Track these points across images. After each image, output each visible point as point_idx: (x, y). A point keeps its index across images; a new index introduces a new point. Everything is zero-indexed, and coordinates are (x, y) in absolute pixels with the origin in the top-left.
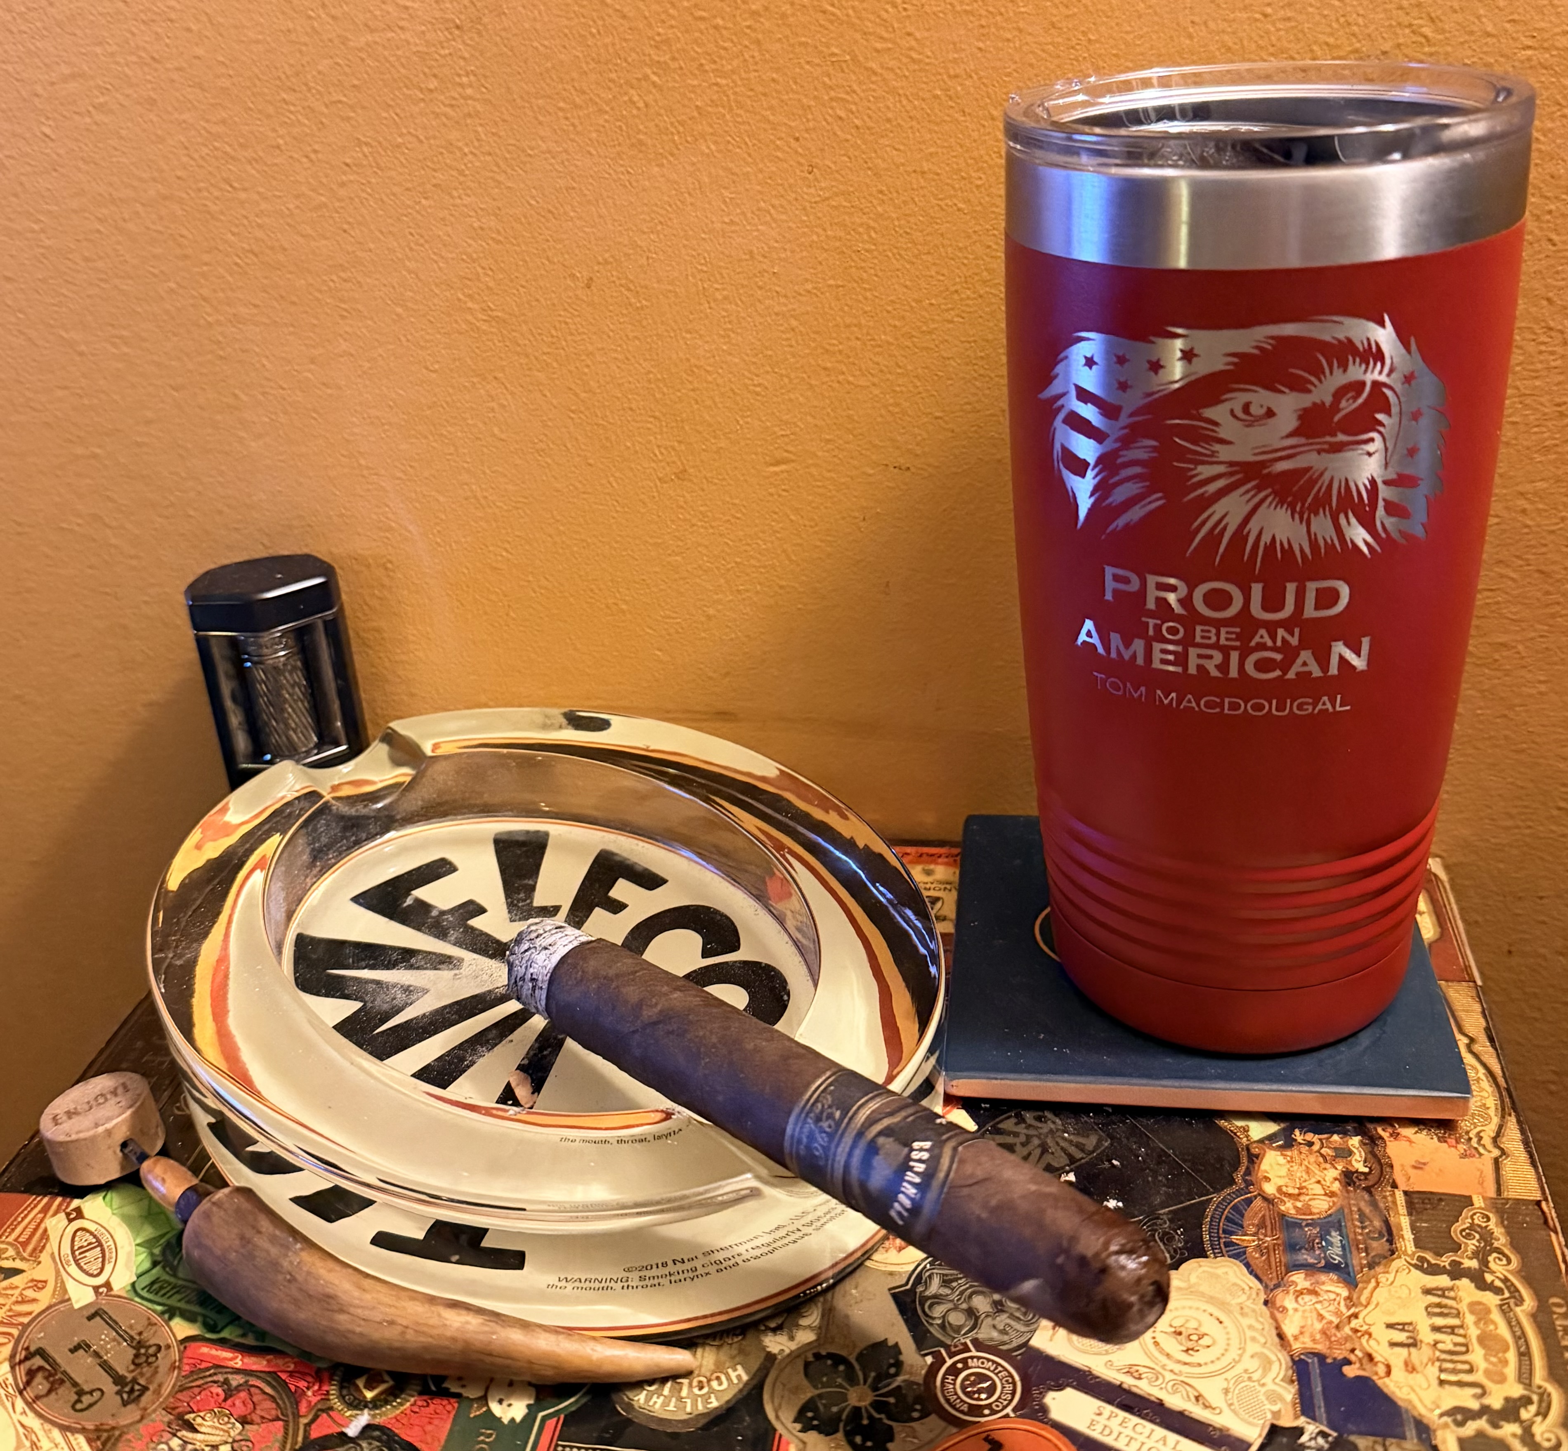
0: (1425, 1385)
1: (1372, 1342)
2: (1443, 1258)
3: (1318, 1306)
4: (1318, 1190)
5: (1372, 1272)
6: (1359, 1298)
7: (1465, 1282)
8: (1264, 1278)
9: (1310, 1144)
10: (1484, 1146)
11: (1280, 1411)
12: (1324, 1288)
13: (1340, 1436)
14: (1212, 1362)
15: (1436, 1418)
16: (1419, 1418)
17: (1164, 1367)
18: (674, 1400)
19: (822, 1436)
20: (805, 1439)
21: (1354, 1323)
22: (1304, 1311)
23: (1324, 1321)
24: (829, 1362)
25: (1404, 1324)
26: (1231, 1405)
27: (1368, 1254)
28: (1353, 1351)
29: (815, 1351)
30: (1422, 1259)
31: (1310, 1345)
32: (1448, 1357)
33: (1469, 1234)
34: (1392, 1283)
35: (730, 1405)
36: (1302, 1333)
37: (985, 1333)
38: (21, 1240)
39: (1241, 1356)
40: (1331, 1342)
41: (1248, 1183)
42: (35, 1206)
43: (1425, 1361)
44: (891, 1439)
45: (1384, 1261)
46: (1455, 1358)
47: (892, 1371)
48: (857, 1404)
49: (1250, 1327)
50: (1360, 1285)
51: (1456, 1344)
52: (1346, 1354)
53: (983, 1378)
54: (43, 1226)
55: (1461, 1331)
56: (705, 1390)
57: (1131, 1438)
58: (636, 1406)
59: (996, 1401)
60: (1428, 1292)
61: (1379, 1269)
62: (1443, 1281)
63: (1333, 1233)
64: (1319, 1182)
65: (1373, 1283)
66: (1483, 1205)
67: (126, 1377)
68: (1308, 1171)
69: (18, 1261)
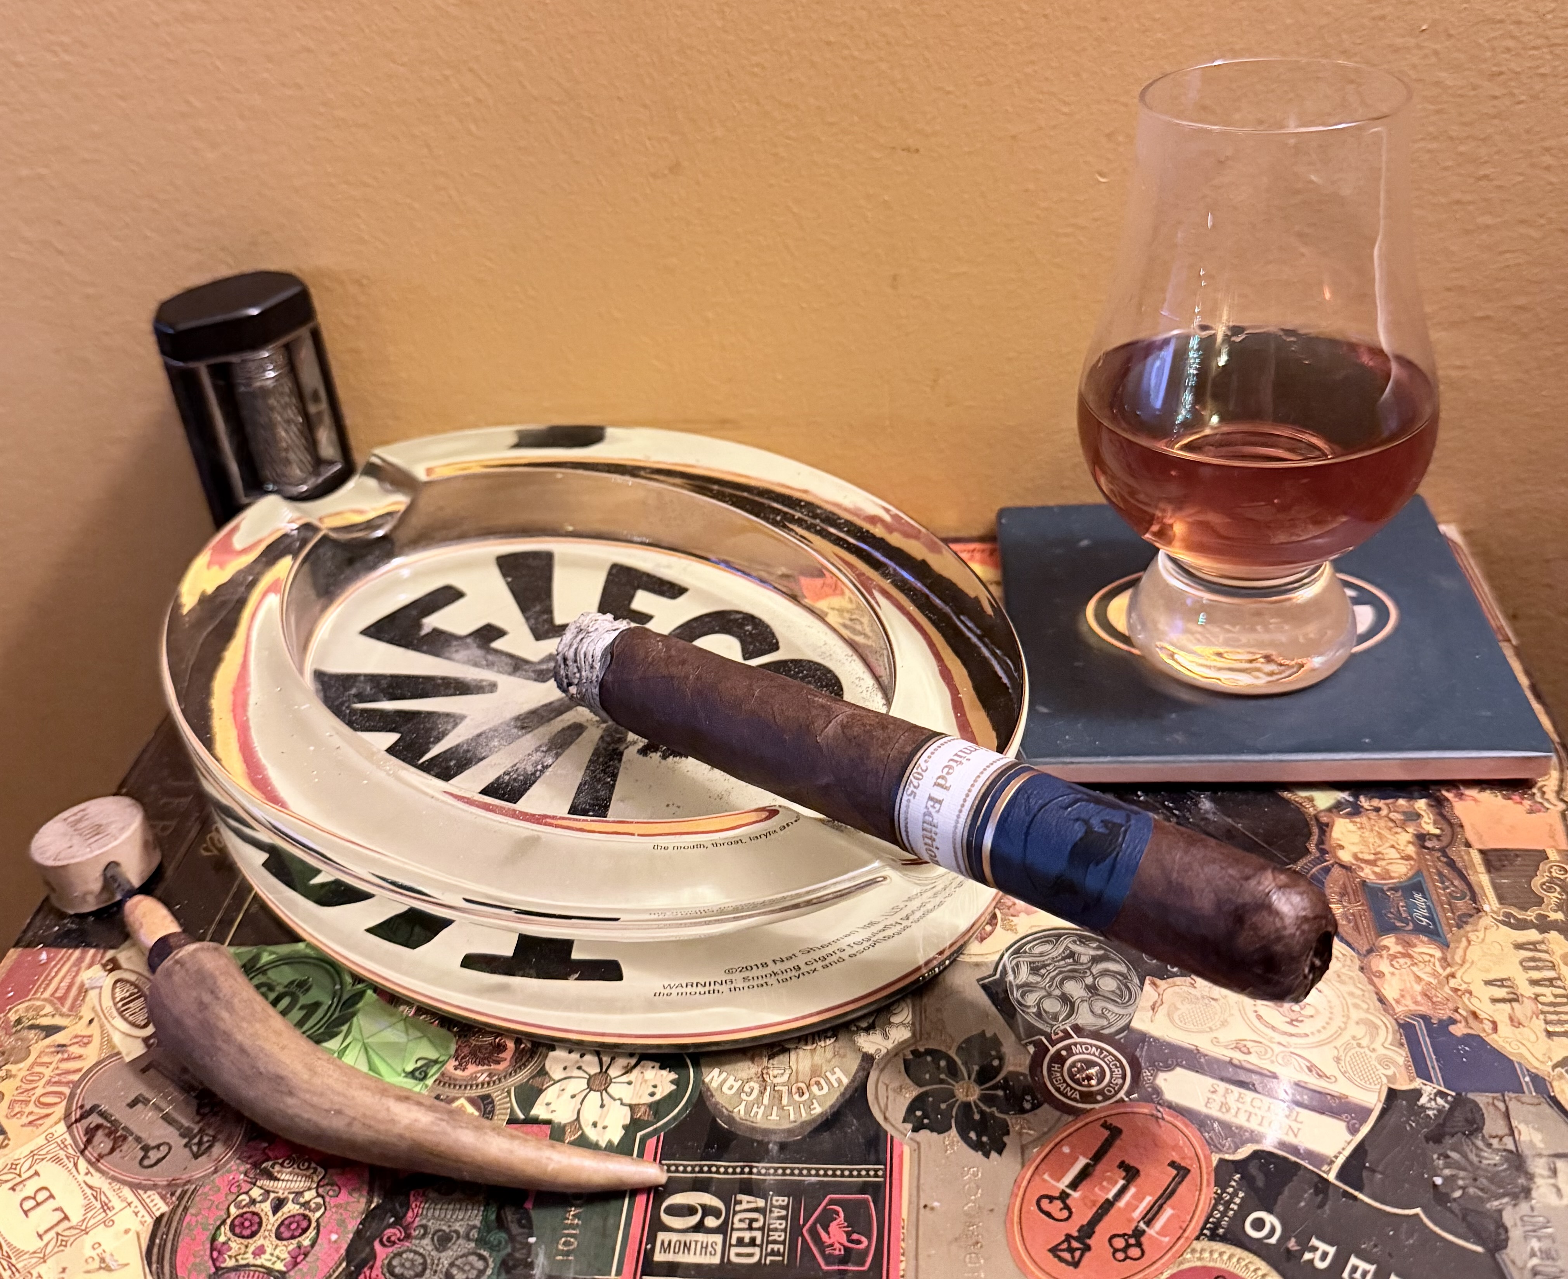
0: (1533, 1038)
1: (1474, 1000)
2: (1529, 913)
3: (1414, 969)
4: (1393, 854)
5: (1462, 931)
6: (1453, 958)
7: (1554, 935)
8: (1355, 945)
9: (1378, 810)
10: (1547, 800)
11: (1395, 1074)
12: (1415, 950)
13: (1459, 1094)
14: (1319, 1031)
15: (1550, 1070)
16: (1534, 1071)
17: (1271, 1040)
18: (775, 1108)
19: (935, 1134)
20: (918, 1139)
21: (1453, 983)
22: (1401, 975)
23: (1423, 983)
24: (929, 1059)
25: (1502, 980)
26: (1344, 1074)
27: (1453, 913)
28: (1456, 1010)
29: (912, 1048)
30: (1508, 915)
31: (1413, 1007)
32: (1551, 1009)
33: (1550, 888)
34: (1483, 940)
35: (835, 1109)
36: (1403, 996)
37: (1084, 1017)
38: (57, 995)
39: (1345, 1023)
40: (1433, 1003)
41: (1323, 852)
42: (68, 959)
43: (1529, 1014)
44: (1008, 1133)
45: (1470, 920)
46: (1558, 1009)
47: (996, 1063)
48: (965, 1099)
49: (1351, 994)
50: (1452, 945)
51: (1556, 996)
52: (1449, 1013)
53: (1090, 1064)
54: (78, 980)
55: (1559, 983)
56: (806, 1096)
57: (1250, 1113)
58: (738, 1119)
59: (1108, 1085)
60: (1519, 946)
61: (1468, 928)
62: (1533, 935)
63: (1416, 896)
64: (1393, 846)
65: (1464, 942)
66: (1558, 858)
67: (193, 1130)
68: (1380, 836)
69: (57, 1016)
